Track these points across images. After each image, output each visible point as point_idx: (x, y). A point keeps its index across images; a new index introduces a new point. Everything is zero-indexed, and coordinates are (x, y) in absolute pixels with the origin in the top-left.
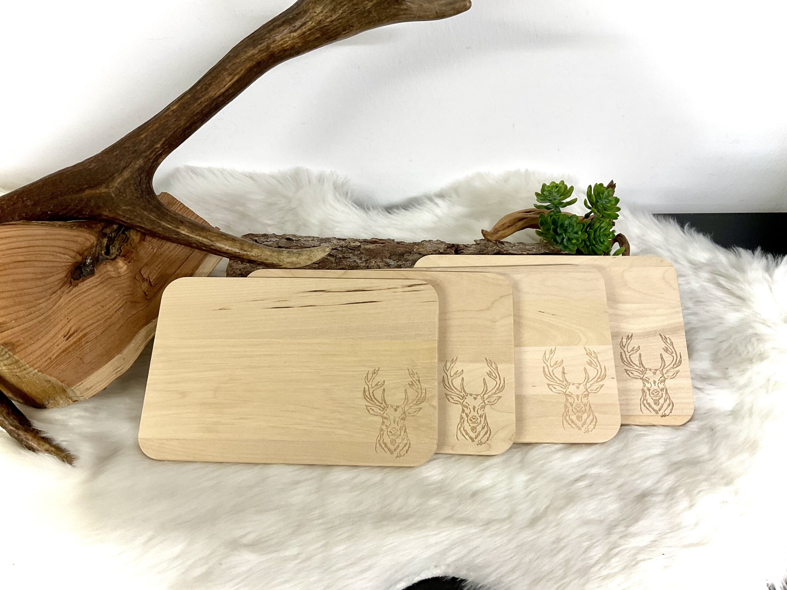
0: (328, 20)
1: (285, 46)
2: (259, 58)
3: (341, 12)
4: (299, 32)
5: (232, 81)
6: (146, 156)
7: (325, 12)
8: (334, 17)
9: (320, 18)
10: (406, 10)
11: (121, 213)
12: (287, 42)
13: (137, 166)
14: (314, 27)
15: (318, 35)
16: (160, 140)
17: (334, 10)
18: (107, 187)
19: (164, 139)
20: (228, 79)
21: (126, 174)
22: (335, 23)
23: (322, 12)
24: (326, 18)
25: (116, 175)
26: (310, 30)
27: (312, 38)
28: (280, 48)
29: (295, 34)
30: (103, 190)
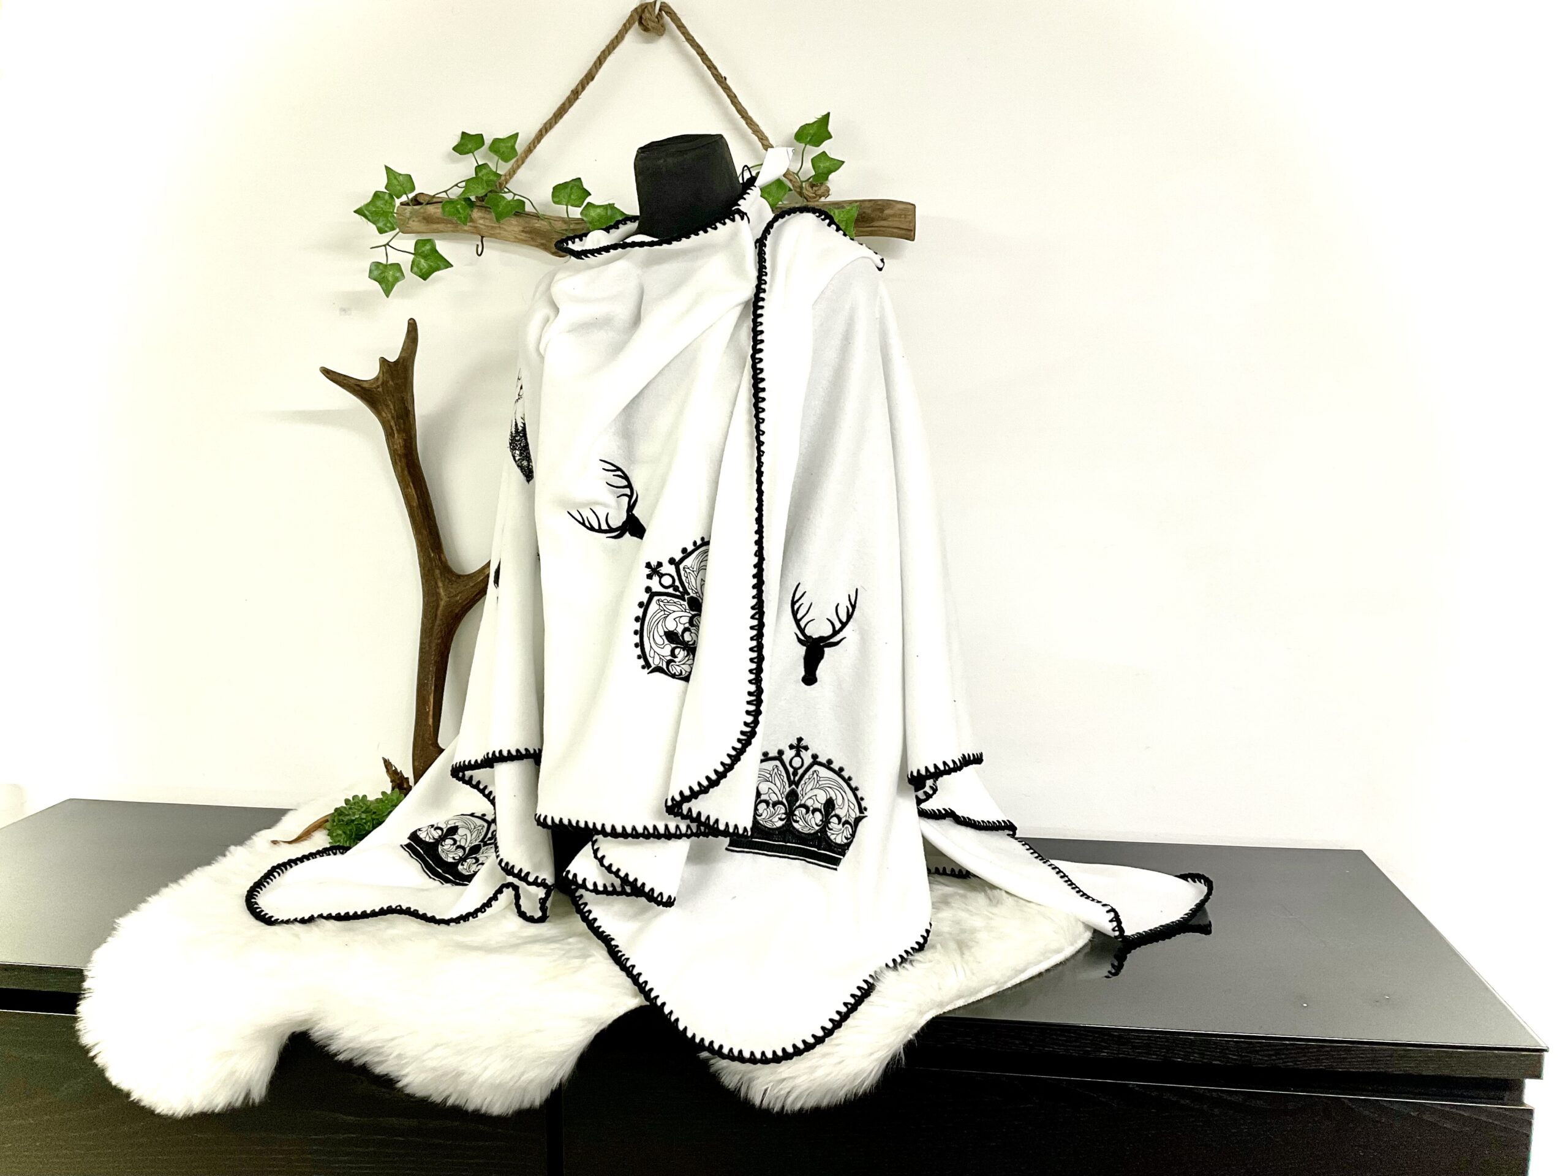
0: (393, 412)
1: (401, 445)
2: (404, 464)
3: (390, 402)
4: (395, 432)
5: (412, 488)
6: (436, 566)
7: (386, 411)
8: (392, 407)
9: (390, 416)
10: (404, 360)
11: (460, 601)
12: (400, 443)
13: (439, 576)
14: (395, 423)
15: (402, 421)
16: (429, 552)
17: (387, 406)
18: (442, 600)
19: (430, 549)
20: (410, 490)
21: (440, 584)
22: (397, 408)
23: (386, 414)
24: (391, 412)
25: (437, 590)
26: (396, 425)
27: (402, 426)
28: (402, 448)
29: (396, 435)
30: (442, 603)
